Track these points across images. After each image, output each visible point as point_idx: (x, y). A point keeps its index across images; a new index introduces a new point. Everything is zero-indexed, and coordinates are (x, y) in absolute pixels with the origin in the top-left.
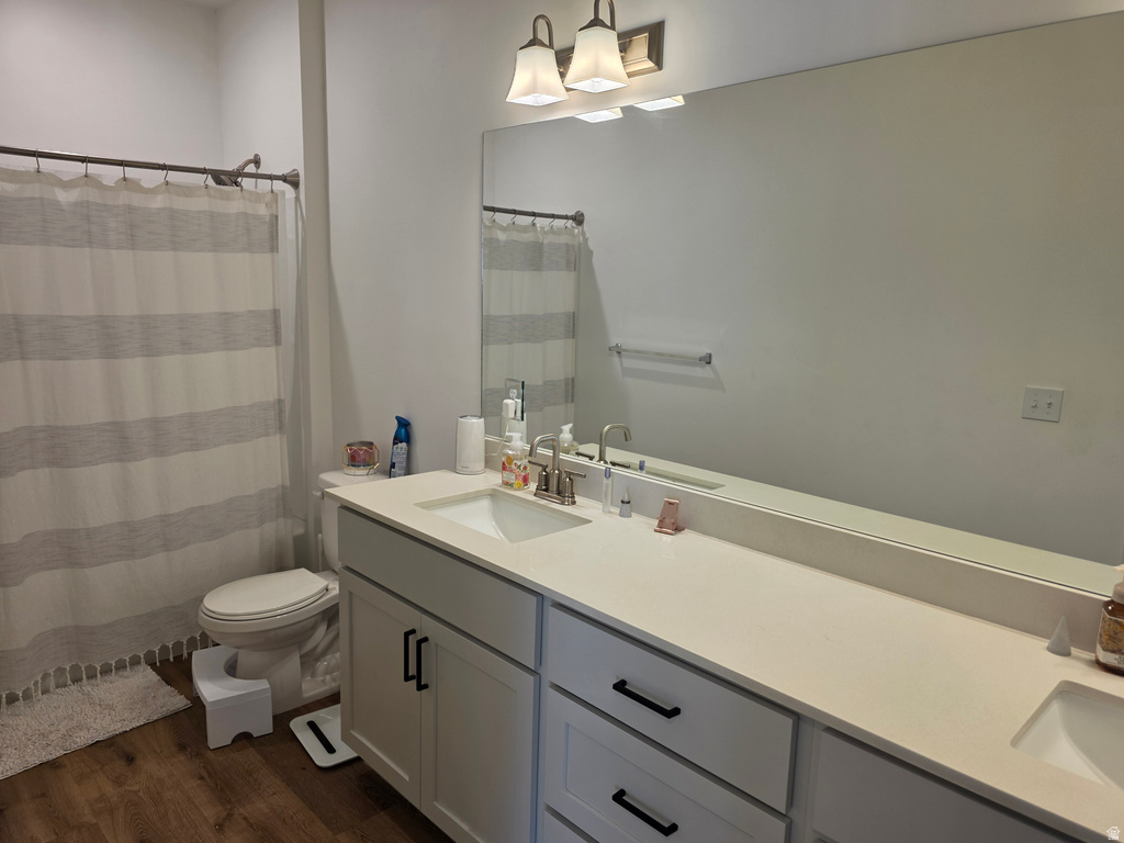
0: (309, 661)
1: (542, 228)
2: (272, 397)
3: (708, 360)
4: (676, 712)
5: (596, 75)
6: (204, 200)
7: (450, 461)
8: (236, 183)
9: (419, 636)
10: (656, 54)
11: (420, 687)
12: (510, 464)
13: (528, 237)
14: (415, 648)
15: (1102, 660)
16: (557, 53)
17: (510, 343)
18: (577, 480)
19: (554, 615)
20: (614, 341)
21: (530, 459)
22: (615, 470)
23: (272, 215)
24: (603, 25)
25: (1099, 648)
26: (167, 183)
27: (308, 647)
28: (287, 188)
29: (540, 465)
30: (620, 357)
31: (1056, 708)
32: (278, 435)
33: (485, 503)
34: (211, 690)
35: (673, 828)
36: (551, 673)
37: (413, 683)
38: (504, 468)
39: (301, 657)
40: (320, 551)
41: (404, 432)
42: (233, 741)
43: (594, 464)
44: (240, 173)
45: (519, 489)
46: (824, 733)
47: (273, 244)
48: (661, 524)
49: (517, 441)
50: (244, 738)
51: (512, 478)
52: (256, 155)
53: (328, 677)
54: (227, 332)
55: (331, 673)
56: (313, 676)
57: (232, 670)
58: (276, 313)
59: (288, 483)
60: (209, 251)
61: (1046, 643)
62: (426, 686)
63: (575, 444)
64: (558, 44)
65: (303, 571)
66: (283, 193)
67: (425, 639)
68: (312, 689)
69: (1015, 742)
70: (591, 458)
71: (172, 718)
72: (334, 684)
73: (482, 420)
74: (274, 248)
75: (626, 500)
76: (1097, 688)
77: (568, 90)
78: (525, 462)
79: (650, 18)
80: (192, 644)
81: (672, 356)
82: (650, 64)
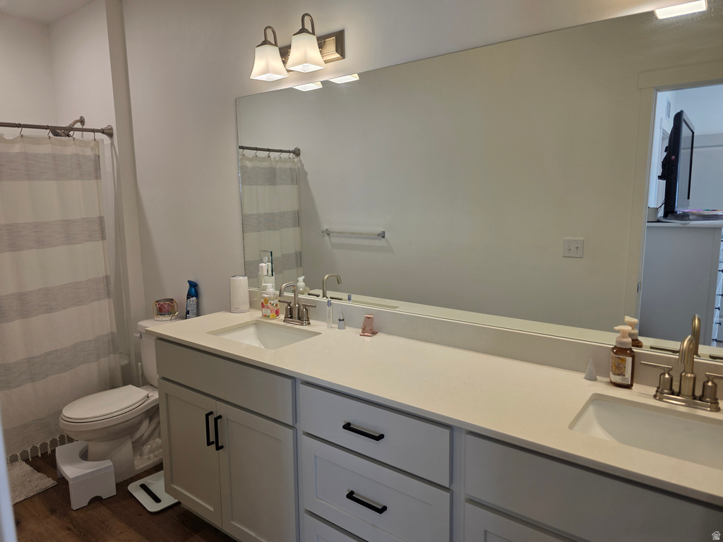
0: (138, 446)
1: (275, 158)
2: (102, 274)
3: (383, 235)
4: (381, 437)
5: (306, 62)
6: (47, 147)
7: (227, 305)
8: (68, 136)
9: (215, 415)
10: (340, 49)
11: (218, 448)
12: (267, 303)
13: (266, 164)
14: (213, 424)
15: (613, 380)
16: (280, 49)
17: (258, 231)
18: (310, 309)
19: (303, 389)
20: (325, 227)
21: (279, 298)
22: (333, 301)
23: (95, 155)
24: (307, 32)
25: (611, 374)
26: (22, 136)
27: (137, 435)
28: (105, 137)
29: (286, 302)
30: (329, 237)
31: (591, 409)
32: (107, 300)
33: (252, 330)
34: (71, 471)
35: (384, 509)
36: (303, 426)
37: (213, 446)
38: (263, 306)
39: (132, 443)
40: (140, 374)
41: (194, 290)
42: (89, 503)
43: (320, 299)
44: (71, 128)
45: (273, 319)
46: (467, 435)
47: (97, 173)
48: (364, 330)
49: (270, 288)
50: (97, 500)
51: (268, 312)
52: (81, 117)
53: (152, 455)
54: (68, 232)
55: (154, 452)
56: (141, 455)
57: (85, 456)
58: (101, 219)
59: (115, 331)
60: (53, 180)
61: (583, 375)
62: (222, 447)
63: (307, 288)
64: (280, 44)
65: (130, 387)
66: (103, 140)
67: (220, 417)
68: (141, 464)
69: (572, 426)
70: (318, 296)
71: (44, 493)
72: (156, 459)
73: (246, 277)
74: (98, 177)
75: (341, 319)
76: (612, 395)
77: (288, 71)
78: (276, 301)
79: (335, 27)
80: (54, 443)
81: (360, 234)
82: (337, 55)
